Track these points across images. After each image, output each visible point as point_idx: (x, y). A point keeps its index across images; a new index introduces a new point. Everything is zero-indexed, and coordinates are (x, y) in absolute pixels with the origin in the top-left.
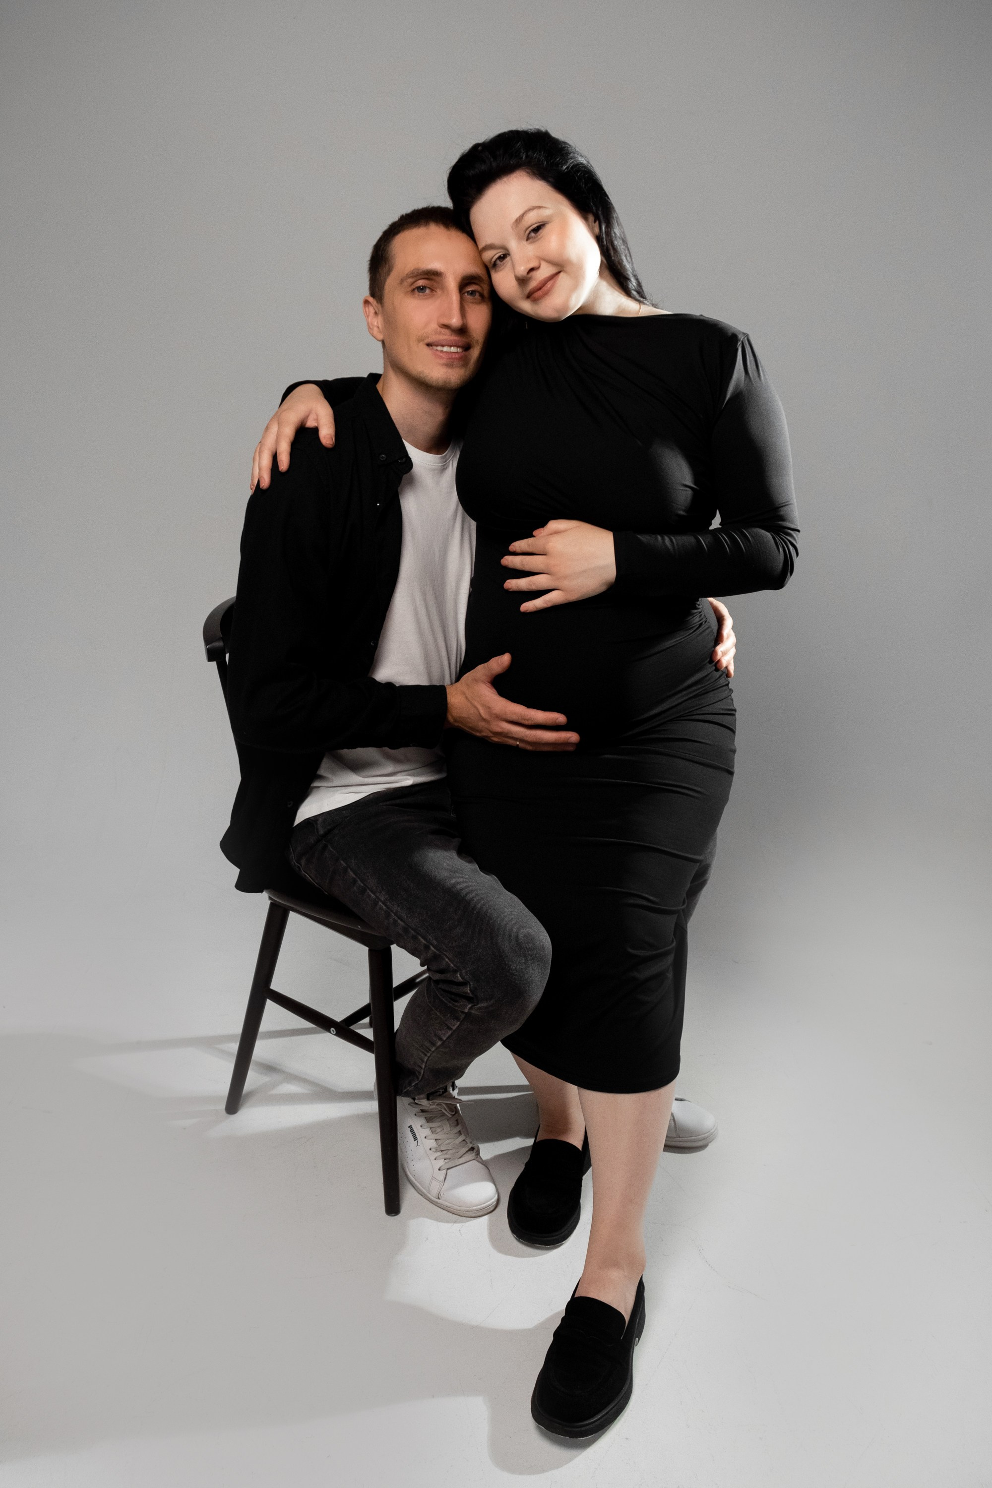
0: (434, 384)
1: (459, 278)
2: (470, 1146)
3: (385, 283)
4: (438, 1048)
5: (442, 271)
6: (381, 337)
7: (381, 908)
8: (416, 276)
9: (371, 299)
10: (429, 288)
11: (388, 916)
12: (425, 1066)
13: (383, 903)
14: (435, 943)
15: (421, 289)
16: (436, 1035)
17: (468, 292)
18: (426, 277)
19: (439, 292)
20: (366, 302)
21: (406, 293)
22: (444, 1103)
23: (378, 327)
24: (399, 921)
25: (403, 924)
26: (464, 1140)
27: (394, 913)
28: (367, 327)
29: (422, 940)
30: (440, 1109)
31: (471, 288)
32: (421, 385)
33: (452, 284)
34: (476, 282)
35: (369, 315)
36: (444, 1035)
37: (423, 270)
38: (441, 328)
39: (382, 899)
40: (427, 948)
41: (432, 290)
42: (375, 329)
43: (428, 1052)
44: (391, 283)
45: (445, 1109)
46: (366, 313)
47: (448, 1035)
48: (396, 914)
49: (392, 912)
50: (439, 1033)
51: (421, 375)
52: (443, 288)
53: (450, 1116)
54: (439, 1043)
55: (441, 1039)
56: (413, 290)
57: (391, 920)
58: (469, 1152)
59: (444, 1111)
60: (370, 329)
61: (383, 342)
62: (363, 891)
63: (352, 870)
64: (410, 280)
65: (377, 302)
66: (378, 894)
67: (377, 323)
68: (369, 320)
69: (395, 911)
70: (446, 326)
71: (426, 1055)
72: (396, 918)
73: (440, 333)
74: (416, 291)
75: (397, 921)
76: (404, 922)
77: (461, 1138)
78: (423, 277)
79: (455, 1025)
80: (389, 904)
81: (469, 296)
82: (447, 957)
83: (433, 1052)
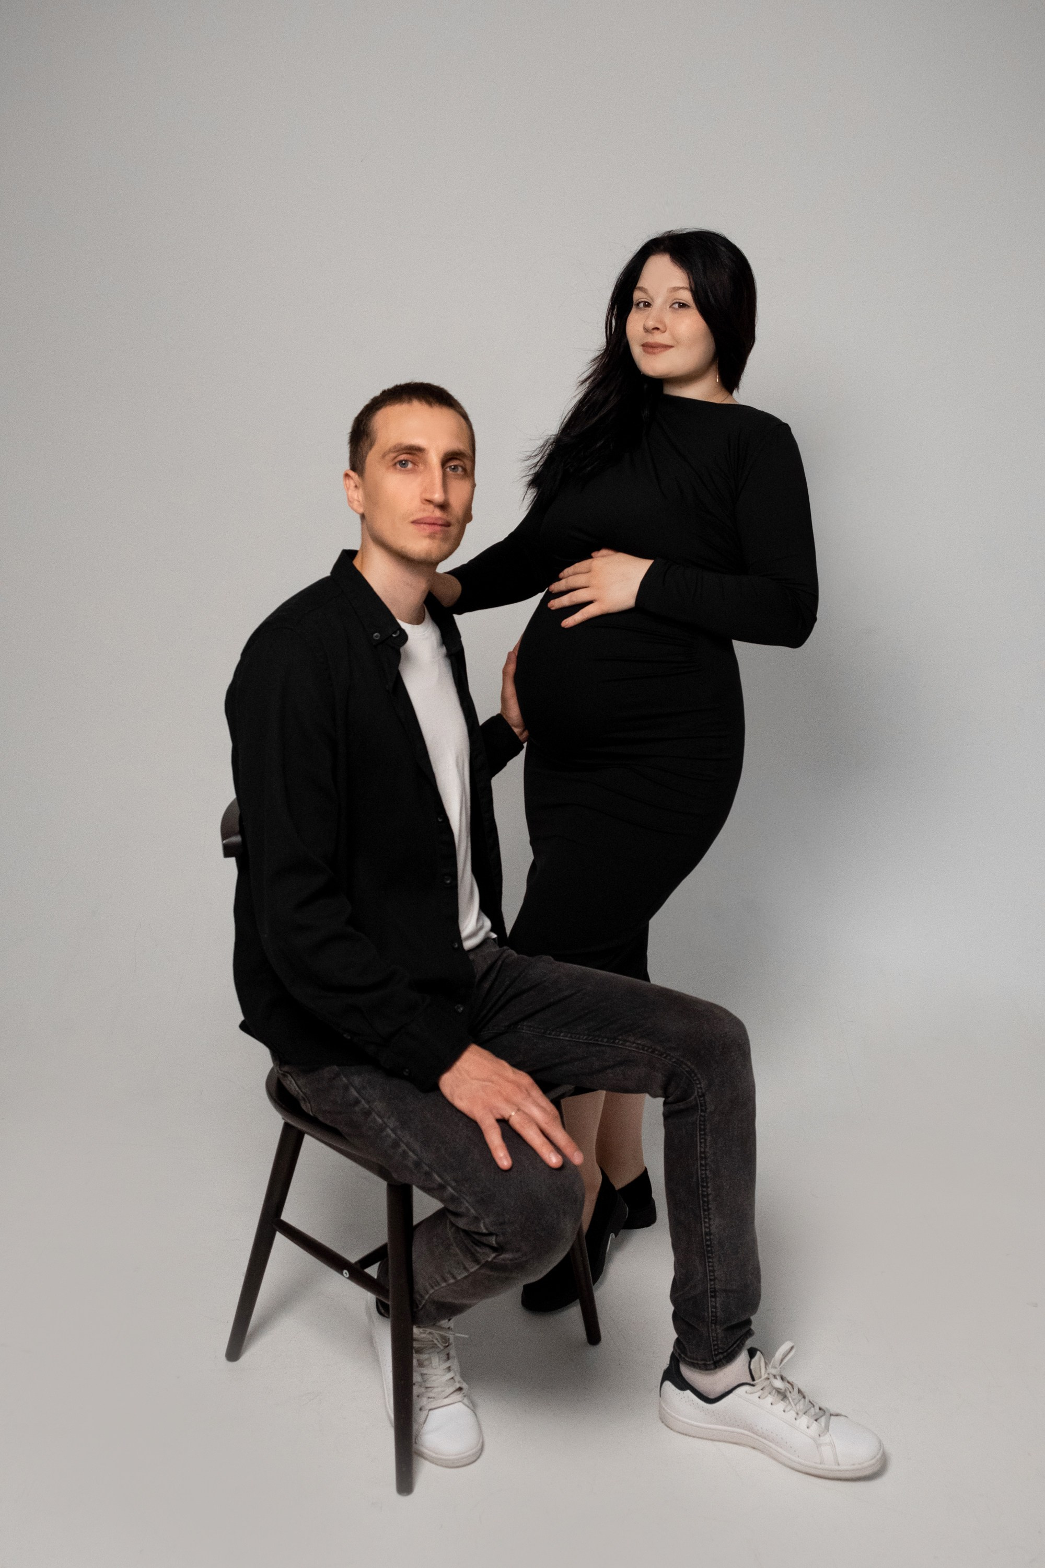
0: (416, 557)
1: (441, 455)
2: (458, 1386)
3: (366, 456)
4: (449, 1285)
5: (425, 447)
6: (361, 510)
7: (388, 1136)
8: (398, 451)
9: (352, 474)
10: (412, 462)
11: (396, 1145)
12: (429, 1298)
13: (393, 1130)
14: (454, 1184)
15: (403, 464)
16: (450, 1272)
17: (450, 467)
18: (409, 451)
19: (421, 467)
20: (347, 475)
21: (388, 468)
22: (437, 1333)
23: (359, 501)
24: (411, 1154)
25: (414, 1157)
26: (452, 1378)
27: (405, 1144)
28: (347, 500)
29: (436, 1177)
30: (431, 1339)
31: (452, 463)
32: (402, 558)
33: (434, 459)
34: (458, 457)
35: (349, 487)
36: (460, 1274)
37: (406, 445)
38: (424, 504)
39: (391, 1125)
40: (442, 1187)
41: (414, 464)
42: (356, 503)
43: (436, 1285)
44: (372, 458)
45: (437, 1339)
46: (347, 486)
47: (463, 1276)
48: (407, 1145)
49: (403, 1141)
50: (455, 1272)
51: (403, 550)
52: (426, 463)
53: (442, 1348)
54: (452, 1281)
55: (454, 1277)
56: (395, 464)
57: (400, 1151)
58: (455, 1393)
59: (436, 1342)
60: (350, 502)
61: (363, 517)
62: (367, 1114)
63: (355, 1088)
64: (393, 455)
65: (359, 476)
66: (386, 1120)
67: (358, 496)
68: (350, 493)
69: (405, 1141)
70: (429, 501)
71: (433, 1288)
72: (406, 1149)
73: (424, 510)
74: (398, 466)
75: (408, 1153)
76: (416, 1155)
77: (450, 1375)
78: (404, 452)
79: (474, 1268)
80: (399, 1132)
81: (451, 472)
82: (467, 1201)
83: (442, 1287)
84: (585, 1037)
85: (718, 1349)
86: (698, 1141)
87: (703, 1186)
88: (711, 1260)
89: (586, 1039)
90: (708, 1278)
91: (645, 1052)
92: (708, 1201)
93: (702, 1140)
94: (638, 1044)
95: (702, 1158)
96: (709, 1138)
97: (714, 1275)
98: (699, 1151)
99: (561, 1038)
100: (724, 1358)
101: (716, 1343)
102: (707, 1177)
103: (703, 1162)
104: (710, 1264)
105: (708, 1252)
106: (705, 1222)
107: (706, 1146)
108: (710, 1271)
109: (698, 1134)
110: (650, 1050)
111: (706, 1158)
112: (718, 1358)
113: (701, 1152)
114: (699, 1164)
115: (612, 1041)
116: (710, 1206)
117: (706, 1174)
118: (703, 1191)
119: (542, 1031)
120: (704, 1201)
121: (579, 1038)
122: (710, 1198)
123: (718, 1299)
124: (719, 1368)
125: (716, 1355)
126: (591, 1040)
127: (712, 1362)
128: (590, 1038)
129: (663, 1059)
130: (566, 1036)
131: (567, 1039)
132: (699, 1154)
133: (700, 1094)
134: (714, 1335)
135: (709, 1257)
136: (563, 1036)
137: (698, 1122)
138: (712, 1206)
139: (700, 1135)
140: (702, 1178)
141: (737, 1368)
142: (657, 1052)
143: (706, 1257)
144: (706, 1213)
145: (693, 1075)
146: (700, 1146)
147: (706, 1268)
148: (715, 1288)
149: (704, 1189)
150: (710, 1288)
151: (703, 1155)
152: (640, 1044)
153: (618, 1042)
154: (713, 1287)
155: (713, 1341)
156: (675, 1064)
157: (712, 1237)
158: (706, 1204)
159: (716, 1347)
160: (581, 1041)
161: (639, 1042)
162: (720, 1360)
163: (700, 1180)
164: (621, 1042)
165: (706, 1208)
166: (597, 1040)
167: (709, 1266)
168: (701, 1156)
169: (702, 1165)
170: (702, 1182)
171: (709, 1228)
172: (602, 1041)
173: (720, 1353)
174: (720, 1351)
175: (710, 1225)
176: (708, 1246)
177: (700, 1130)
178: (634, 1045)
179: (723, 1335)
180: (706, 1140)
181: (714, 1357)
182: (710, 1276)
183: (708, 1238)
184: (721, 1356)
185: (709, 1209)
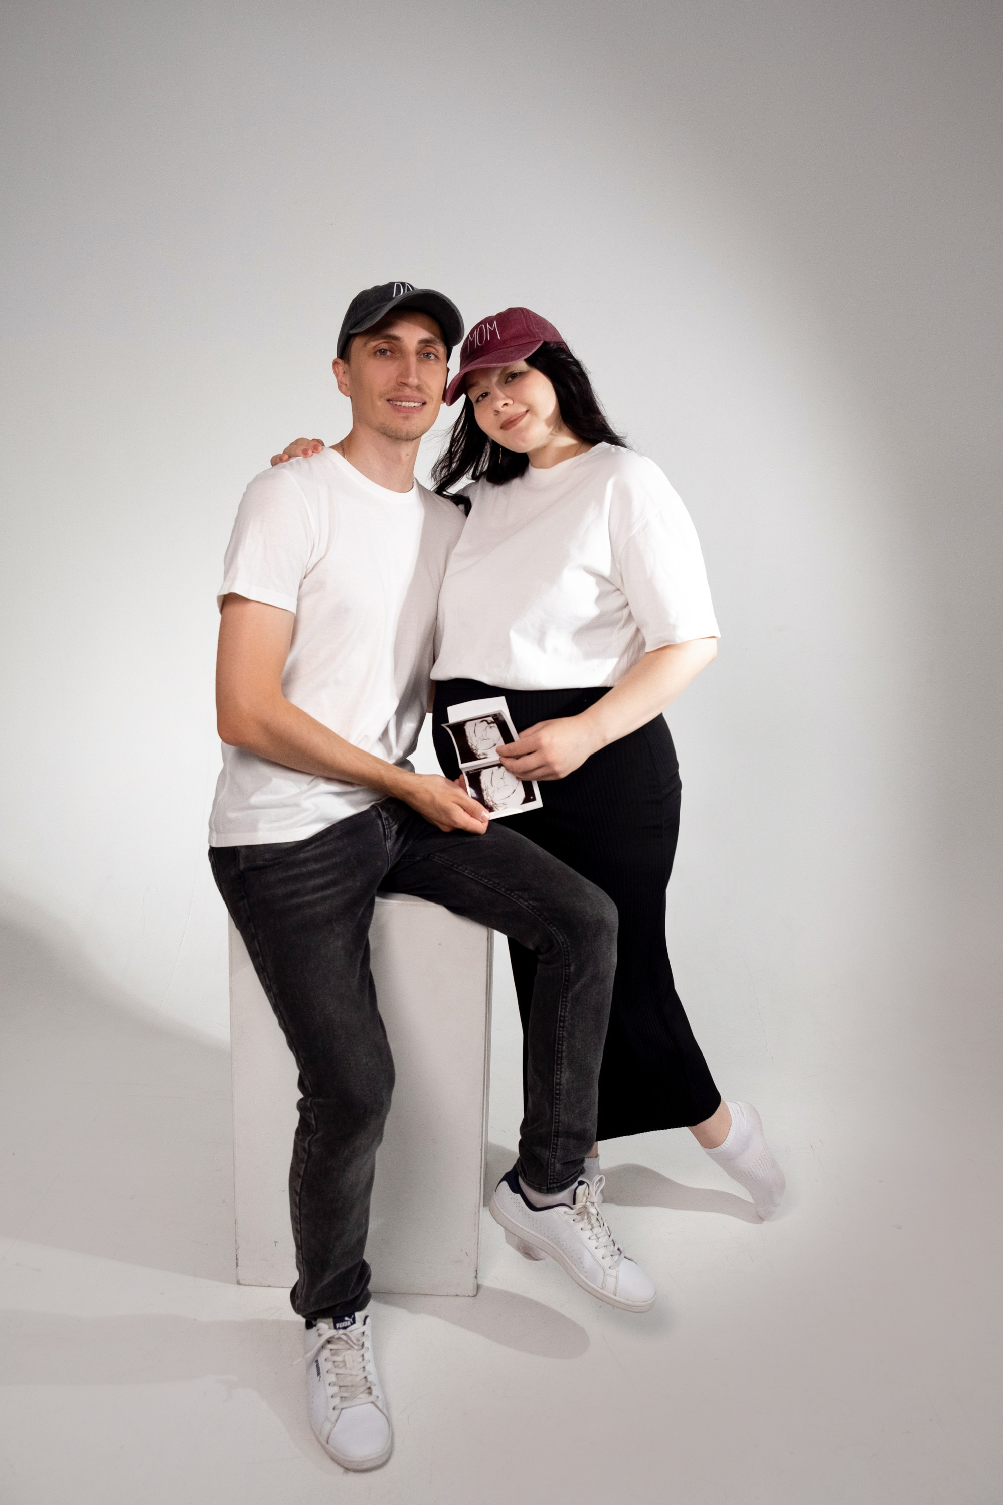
3: (352, 345)
6: (350, 392)
15: (383, 352)
17: (423, 354)
18: (386, 341)
19: (398, 354)
20: (335, 363)
23: (347, 385)
31: (426, 351)
33: (411, 347)
35: (338, 374)
38: (399, 386)
41: (392, 353)
42: (344, 385)
44: (356, 346)
46: (336, 373)
52: (404, 351)
60: (340, 385)
61: (352, 397)
64: (373, 344)
65: (344, 363)
67: (345, 380)
68: (338, 378)
70: (405, 384)
81: (424, 358)
84: (486, 881)
85: (553, 1179)
86: (560, 1006)
87: (559, 1044)
88: (558, 1106)
89: (486, 882)
90: (554, 1120)
91: (533, 913)
92: (561, 1057)
93: (563, 1007)
94: (528, 903)
95: (561, 1021)
96: (569, 1005)
97: (558, 1119)
98: (559, 1015)
99: (466, 874)
100: (557, 1187)
101: (552, 1174)
102: (563, 1037)
103: (561, 1024)
104: (557, 1109)
105: (556, 1099)
106: (557, 1074)
107: (565, 1011)
108: (556, 1115)
109: (560, 1001)
110: (538, 913)
111: (564, 1021)
112: (551, 1186)
113: (561, 1016)
114: (558, 1026)
115: (509, 892)
116: (562, 1061)
117: (562, 1034)
118: (558, 1048)
119: (451, 864)
120: (558, 1057)
121: (481, 880)
122: (564, 1054)
123: (559, 1139)
124: (551, 1193)
125: (550, 1184)
126: (490, 885)
127: (546, 1188)
128: (491, 883)
129: (545, 924)
130: (471, 874)
131: (471, 877)
132: (559, 1018)
133: (567, 964)
134: (552, 1168)
135: (556, 1104)
136: (467, 873)
137: (562, 990)
138: (565, 1061)
139: (562, 1001)
140: (559, 1038)
141: (564, 1196)
142: (542, 917)
143: (554, 1104)
144: (559, 1066)
145: (565, 946)
146: (561, 1012)
147: (553, 1112)
148: (558, 1129)
149: (560, 1047)
150: (554, 1129)
151: (562, 1019)
152: (530, 904)
153: (513, 896)
154: (556, 1128)
155: (551, 1172)
156: (554, 933)
157: (561, 1087)
158: (559, 1059)
159: (552, 1178)
160: (482, 882)
161: (531, 902)
162: (553, 1188)
163: (557, 1039)
164: (515, 897)
165: (559, 1062)
166: (495, 887)
167: (556, 1111)
168: (560, 1020)
169: (560, 1027)
170: (559, 1040)
171: (559, 1079)
172: (499, 889)
173: (553, 1183)
174: (555, 1181)
175: (561, 1077)
176: (557, 1094)
177: (563, 997)
178: (526, 903)
179: (560, 1169)
180: (566, 1006)
181: (548, 1185)
182: (555, 1119)
183: (558, 1087)
184: (555, 1185)
185: (561, 1063)
